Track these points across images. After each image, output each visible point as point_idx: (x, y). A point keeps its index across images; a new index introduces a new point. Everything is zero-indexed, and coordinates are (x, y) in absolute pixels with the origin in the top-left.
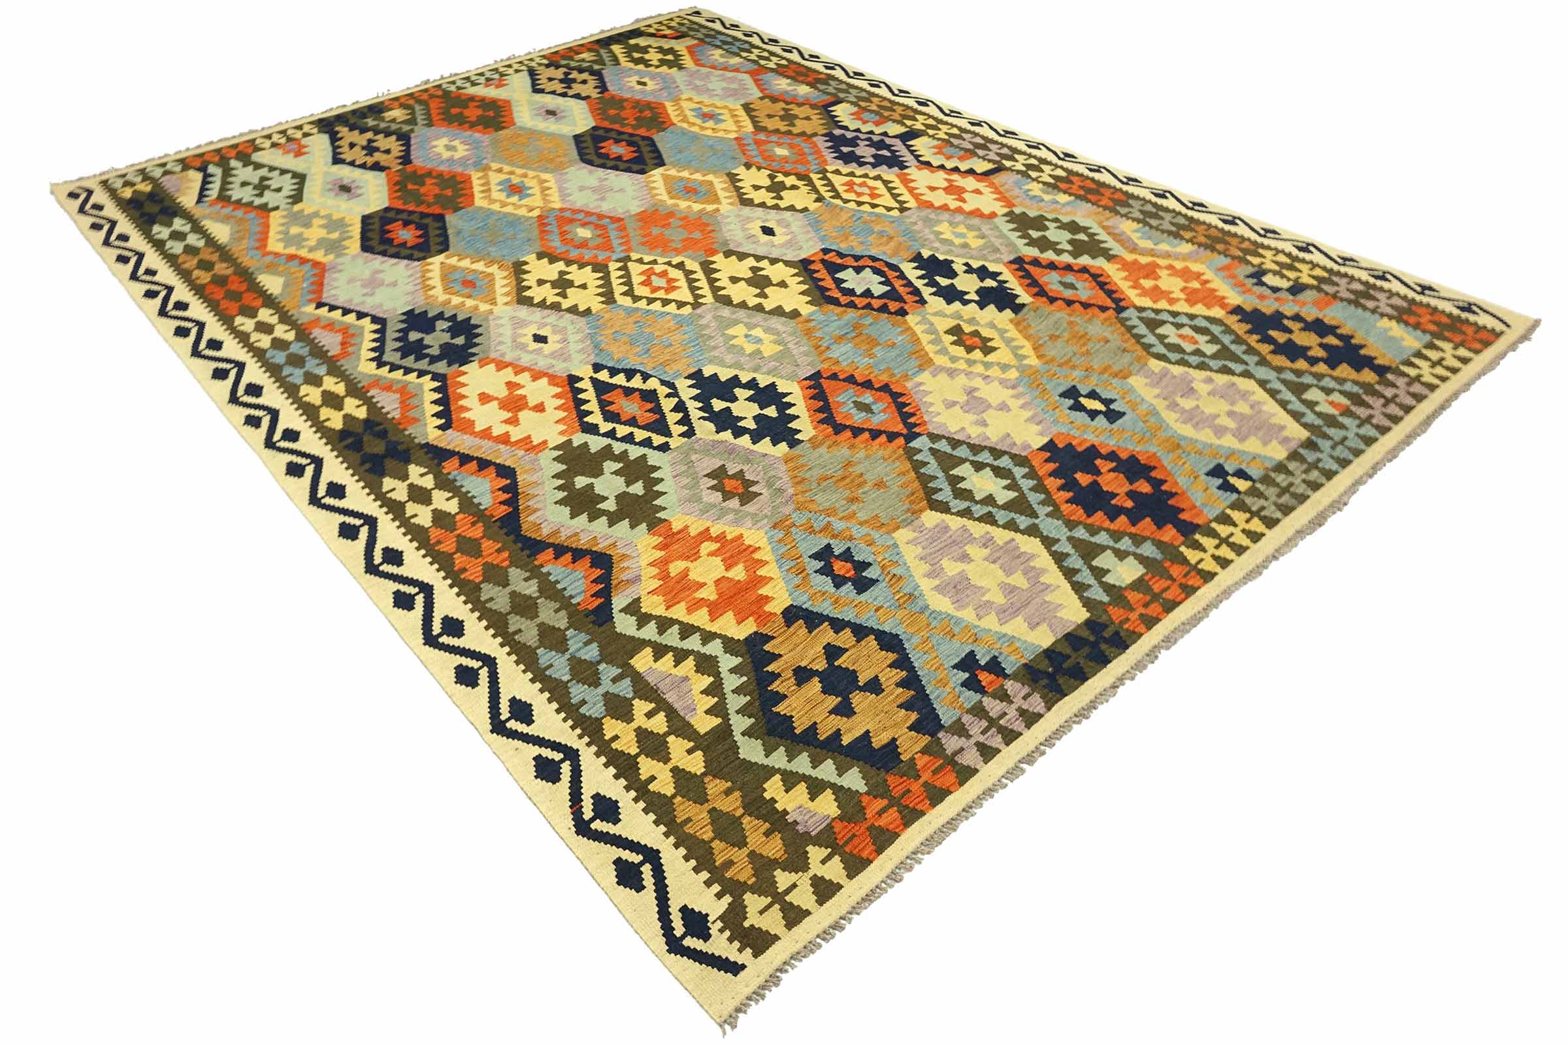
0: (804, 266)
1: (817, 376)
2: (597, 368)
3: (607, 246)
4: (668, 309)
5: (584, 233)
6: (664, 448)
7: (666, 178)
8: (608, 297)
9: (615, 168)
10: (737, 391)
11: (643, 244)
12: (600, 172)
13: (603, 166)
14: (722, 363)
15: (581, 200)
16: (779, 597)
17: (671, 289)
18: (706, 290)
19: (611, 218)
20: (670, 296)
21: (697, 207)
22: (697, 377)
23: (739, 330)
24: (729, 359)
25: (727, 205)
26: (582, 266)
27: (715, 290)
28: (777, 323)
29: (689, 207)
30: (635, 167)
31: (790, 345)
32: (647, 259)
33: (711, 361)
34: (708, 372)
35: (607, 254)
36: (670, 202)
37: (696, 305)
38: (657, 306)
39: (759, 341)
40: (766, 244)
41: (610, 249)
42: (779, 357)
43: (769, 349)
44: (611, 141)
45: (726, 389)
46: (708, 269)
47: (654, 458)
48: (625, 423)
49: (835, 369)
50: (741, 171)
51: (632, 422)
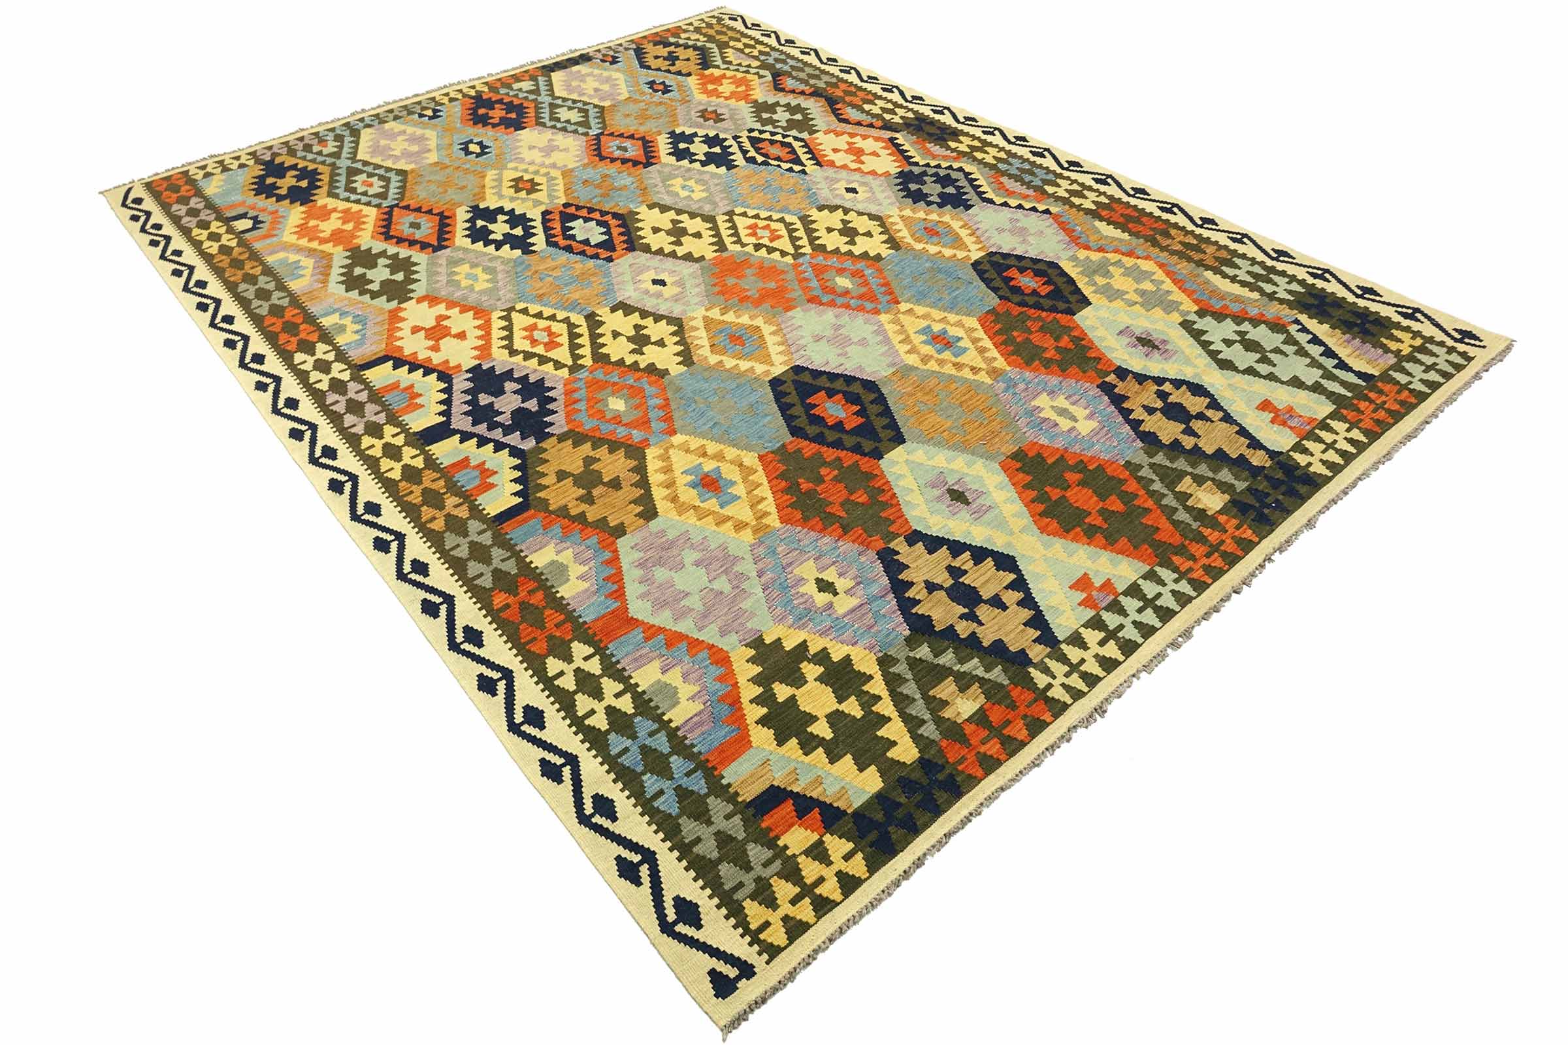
0: (633, 244)
1: (648, 164)
2: (803, 172)
3: (819, 270)
4: (754, 212)
5: (843, 282)
6: (751, 130)
7: (767, 360)
8: (806, 220)
9: (833, 377)
10: (704, 158)
11: (783, 272)
12: (849, 368)
13: (849, 380)
14: (714, 175)
15: (858, 326)
16: (692, 81)
17: (753, 227)
18: (723, 226)
19: (821, 304)
20: (753, 221)
21: (730, 317)
22: (730, 166)
23: (698, 195)
24: (706, 177)
25: (696, 315)
26: (837, 251)
27: (715, 228)
28: (667, 200)
29: (738, 317)
30: (806, 378)
31: (661, 185)
32: (776, 255)
33: (720, 176)
34: (723, 169)
35: (814, 261)
36: (759, 322)
37: (730, 214)
38: (764, 214)
39: (683, 188)
40: (664, 270)
41: (815, 267)
42: (671, 176)
43: (677, 182)
44: (848, 427)
45: (710, 159)
46: (721, 246)
47: (758, 126)
48: (777, 141)
49: (632, 170)
50: (676, 369)
51: (772, 142)
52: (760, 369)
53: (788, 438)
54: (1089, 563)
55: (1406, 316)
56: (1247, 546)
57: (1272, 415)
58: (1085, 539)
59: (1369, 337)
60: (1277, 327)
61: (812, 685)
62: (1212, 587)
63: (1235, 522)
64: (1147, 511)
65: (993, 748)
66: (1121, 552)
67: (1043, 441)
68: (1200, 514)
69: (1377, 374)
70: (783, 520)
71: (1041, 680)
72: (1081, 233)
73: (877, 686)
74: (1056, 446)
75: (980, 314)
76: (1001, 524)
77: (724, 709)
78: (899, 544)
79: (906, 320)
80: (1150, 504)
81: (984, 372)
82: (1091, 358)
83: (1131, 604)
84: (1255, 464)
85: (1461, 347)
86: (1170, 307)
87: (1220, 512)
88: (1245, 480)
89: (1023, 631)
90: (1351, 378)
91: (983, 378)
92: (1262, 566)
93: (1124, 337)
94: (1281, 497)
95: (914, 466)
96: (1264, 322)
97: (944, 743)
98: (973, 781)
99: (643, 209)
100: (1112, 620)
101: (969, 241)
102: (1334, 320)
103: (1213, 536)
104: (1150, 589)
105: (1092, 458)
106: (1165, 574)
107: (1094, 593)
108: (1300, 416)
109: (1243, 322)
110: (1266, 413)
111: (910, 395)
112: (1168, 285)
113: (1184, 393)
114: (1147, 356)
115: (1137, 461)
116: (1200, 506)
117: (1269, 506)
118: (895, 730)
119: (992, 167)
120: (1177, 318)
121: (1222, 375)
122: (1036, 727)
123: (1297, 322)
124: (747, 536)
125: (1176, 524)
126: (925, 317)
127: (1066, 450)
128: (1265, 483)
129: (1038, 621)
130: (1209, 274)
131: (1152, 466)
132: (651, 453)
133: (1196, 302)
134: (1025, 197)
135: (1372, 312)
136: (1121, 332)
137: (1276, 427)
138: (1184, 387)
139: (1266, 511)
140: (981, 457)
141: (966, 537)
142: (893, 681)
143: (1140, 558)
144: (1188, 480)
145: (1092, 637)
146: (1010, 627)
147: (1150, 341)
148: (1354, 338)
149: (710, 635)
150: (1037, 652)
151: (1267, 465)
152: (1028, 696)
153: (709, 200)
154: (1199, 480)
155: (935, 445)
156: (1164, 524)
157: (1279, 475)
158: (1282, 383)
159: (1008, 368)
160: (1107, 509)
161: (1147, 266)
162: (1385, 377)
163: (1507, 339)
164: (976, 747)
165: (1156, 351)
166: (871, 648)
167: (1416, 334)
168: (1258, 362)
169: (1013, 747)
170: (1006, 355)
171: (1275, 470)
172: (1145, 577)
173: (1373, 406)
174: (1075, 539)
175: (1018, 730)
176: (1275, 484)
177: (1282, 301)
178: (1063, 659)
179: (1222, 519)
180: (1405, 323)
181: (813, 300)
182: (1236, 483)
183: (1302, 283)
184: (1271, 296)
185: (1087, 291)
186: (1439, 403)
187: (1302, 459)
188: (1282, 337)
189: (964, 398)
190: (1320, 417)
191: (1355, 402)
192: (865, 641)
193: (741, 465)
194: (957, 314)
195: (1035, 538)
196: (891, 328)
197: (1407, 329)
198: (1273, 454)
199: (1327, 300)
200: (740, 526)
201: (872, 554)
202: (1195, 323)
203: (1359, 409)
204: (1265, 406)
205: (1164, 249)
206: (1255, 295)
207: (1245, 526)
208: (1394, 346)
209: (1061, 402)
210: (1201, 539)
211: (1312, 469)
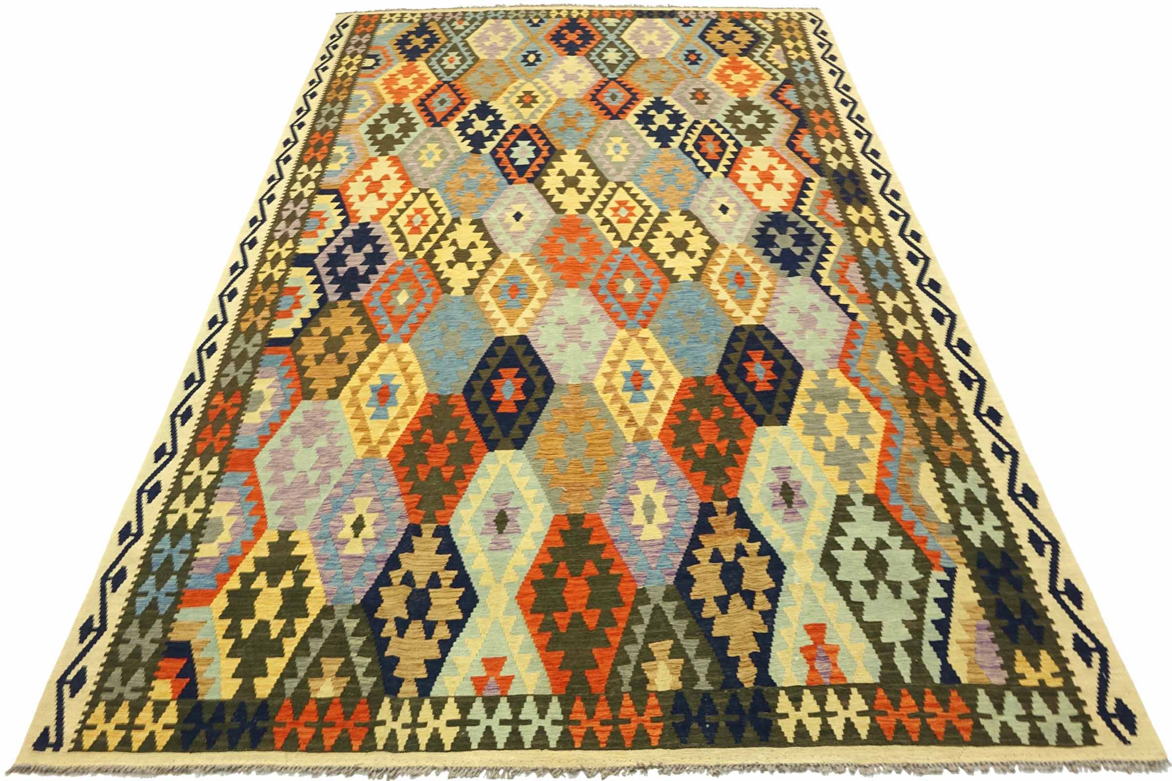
1: (614, 117)
2: (709, 175)
4: (637, 192)
5: (629, 285)
6: (713, 122)
7: (514, 319)
8: (662, 217)
9: (536, 361)
10: (655, 129)
11: (600, 253)
12: (552, 361)
13: (543, 370)
14: (646, 147)
15: (598, 329)
16: (721, 62)
17: (622, 204)
18: (605, 192)
19: (595, 295)
20: (628, 198)
21: (530, 270)
22: (665, 144)
23: (619, 158)
24: (640, 146)
25: (513, 255)
26: (655, 256)
27: (599, 191)
28: (595, 152)
29: (535, 273)
30: (520, 350)
31: (605, 138)
32: (611, 236)
33: (649, 150)
34: (658, 145)
35: (630, 256)
36: (542, 285)
37: (621, 184)
38: (641, 197)
39: (616, 147)
40: (531, 208)
41: (626, 261)
42: (618, 134)
43: (617, 141)
44: (500, 410)
45: (659, 132)
46: (586, 208)
47: (723, 120)
48: (720, 139)
49: (600, 117)
50: (457, 292)
51: (716, 138)
52: (503, 323)
53: (459, 392)
54: (515, 652)
55: (1079, 646)
56: (641, 742)
57: (811, 643)
58: (536, 629)
59: (1007, 640)
60: (924, 563)
61: (277, 591)
62: (573, 752)
63: (658, 712)
64: (607, 643)
65: (305, 734)
66: (546, 662)
67: (606, 521)
68: (640, 682)
69: (964, 680)
70: (391, 456)
71: (385, 711)
72: (858, 354)
73: (302, 626)
74: (611, 533)
75: (689, 376)
76: (498, 568)
77: (226, 566)
78: (428, 529)
79: (634, 344)
80: (616, 640)
81: (634, 429)
82: (725, 475)
83: (504, 710)
84: (739, 675)
85: (1097, 723)
86: (850, 473)
87: (658, 694)
88: (712, 683)
89: (419, 665)
90: (932, 664)
91: (629, 434)
92: (633, 771)
93: (775, 475)
94: (722, 724)
95: (505, 472)
96: (917, 549)
97: (287, 703)
98: (270, 746)
99: (571, 152)
100: (478, 710)
101: (758, 303)
102: (993, 597)
103: (627, 708)
104: (529, 710)
105: (624, 564)
106: (555, 710)
107: (492, 679)
108: (835, 665)
109: (898, 534)
110: (809, 637)
111: (566, 412)
112: (873, 453)
113: (761, 563)
114: (774, 505)
115: (651, 594)
116: (649, 675)
117: (702, 724)
118: (276, 666)
119: (858, 248)
120: (843, 488)
121: (815, 571)
122: (343, 746)
123: (952, 572)
124: (361, 451)
125: (614, 674)
126: (650, 352)
127: (613, 541)
128: (726, 700)
129: (434, 667)
130: (926, 468)
131: (657, 609)
132: (382, 348)
133: (879, 485)
134: (851, 291)
135: (1046, 617)
136: (778, 468)
137: (800, 657)
138: (768, 558)
139: (695, 726)
140: (550, 500)
141: (469, 558)
142: (315, 630)
143: (554, 680)
144: (668, 644)
145: (451, 711)
146: (416, 654)
147: (792, 493)
148: (988, 629)
149: (271, 507)
150: (409, 690)
151: (746, 685)
152: (365, 718)
153: (619, 167)
154: (677, 651)
155: (534, 467)
156: (605, 669)
157: (746, 704)
158: (859, 620)
159: (656, 438)
160: (582, 617)
161: (877, 422)
162: (969, 693)
163: (1163, 753)
164: (299, 724)
165: (786, 507)
166: (328, 594)
167: (1066, 674)
168: (862, 583)
169: (316, 746)
170: (668, 425)
171: (748, 695)
172: (538, 698)
173: (916, 710)
174: (529, 623)
175: (330, 736)
176: (734, 706)
177: (964, 541)
178: (415, 710)
179: (653, 701)
180: (1069, 652)
181: (594, 289)
182: (703, 678)
183: (1010, 537)
184: (959, 529)
185: (798, 409)
186: (989, 760)
187: (784, 704)
188: (917, 576)
189: (595, 441)
190: (850, 680)
191: (904, 691)
192: (332, 586)
193: (412, 393)
194: (675, 365)
195: (508, 598)
196: (616, 345)
197: (1061, 661)
198: (764, 679)
199: (1014, 573)
200: (365, 440)
201: (406, 522)
202: (853, 504)
203: (899, 701)
204: (816, 630)
205: (915, 415)
206: (945, 518)
207: (661, 724)
208: (1022, 665)
209: (659, 498)
210: (615, 703)
211: (781, 722)
